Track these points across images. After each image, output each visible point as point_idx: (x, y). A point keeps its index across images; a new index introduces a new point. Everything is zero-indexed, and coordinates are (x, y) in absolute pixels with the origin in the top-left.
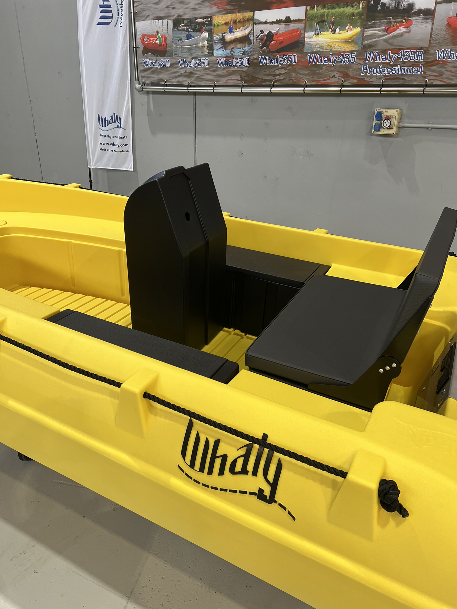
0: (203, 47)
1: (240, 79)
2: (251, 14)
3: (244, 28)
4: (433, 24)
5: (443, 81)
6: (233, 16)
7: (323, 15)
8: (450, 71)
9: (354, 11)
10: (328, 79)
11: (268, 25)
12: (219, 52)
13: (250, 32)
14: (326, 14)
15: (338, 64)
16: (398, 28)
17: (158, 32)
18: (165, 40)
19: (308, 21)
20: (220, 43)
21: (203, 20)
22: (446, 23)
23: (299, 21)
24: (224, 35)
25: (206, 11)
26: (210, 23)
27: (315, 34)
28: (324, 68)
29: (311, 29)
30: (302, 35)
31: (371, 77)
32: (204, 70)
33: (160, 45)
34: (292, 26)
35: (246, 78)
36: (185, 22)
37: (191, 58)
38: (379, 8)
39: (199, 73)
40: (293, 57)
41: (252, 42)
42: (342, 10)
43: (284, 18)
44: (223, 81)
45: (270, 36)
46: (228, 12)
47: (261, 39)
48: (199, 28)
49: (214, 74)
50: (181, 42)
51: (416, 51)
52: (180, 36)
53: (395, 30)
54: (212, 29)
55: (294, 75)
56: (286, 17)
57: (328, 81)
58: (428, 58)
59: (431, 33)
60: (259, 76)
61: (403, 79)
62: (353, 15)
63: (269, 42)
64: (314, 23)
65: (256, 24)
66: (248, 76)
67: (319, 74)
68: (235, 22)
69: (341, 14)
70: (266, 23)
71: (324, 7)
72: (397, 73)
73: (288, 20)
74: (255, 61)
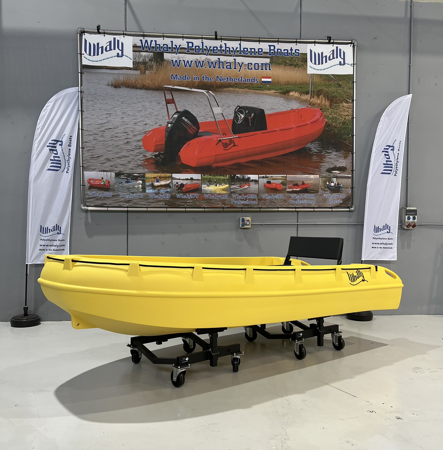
0: (138, 187)
1: (165, 204)
2: (171, 175)
3: (166, 180)
4: (258, 185)
5: (266, 206)
6: (159, 175)
7: (210, 179)
8: (268, 203)
9: (225, 178)
10: (216, 205)
11: (181, 180)
12: (149, 191)
13: (170, 183)
14: (211, 178)
15: (220, 199)
16: (245, 186)
17: (103, 178)
18: (109, 182)
19: (203, 181)
20: (150, 186)
21: (138, 175)
22: (264, 185)
23: (198, 180)
24: (153, 183)
25: (141, 170)
26: (144, 176)
27: (207, 186)
28: (213, 200)
29: (205, 184)
30: (200, 186)
31: (236, 204)
32: (139, 199)
33: (104, 185)
34: (194, 182)
35: (169, 204)
36: (125, 174)
37: (130, 192)
38: (236, 178)
39: (135, 201)
40: (196, 195)
41: (172, 187)
42: (219, 177)
43: (190, 178)
44: (153, 205)
45: (182, 185)
46: (155, 172)
47: (177, 186)
48: (136, 178)
49: (147, 201)
50: (122, 184)
51: (254, 195)
52: (121, 181)
53: (244, 187)
54: (145, 180)
55: (197, 203)
56: (191, 178)
57: (216, 206)
58: (259, 198)
59: (259, 188)
60: (177, 203)
61: (250, 205)
62: (224, 179)
63: (181, 188)
64: (206, 181)
65: (173, 179)
66: (170, 203)
67: (212, 203)
68: (160, 177)
69: (219, 179)
70: (179, 179)
71: (210, 175)
72: (247, 203)
73: (192, 179)
74: (174, 196)
